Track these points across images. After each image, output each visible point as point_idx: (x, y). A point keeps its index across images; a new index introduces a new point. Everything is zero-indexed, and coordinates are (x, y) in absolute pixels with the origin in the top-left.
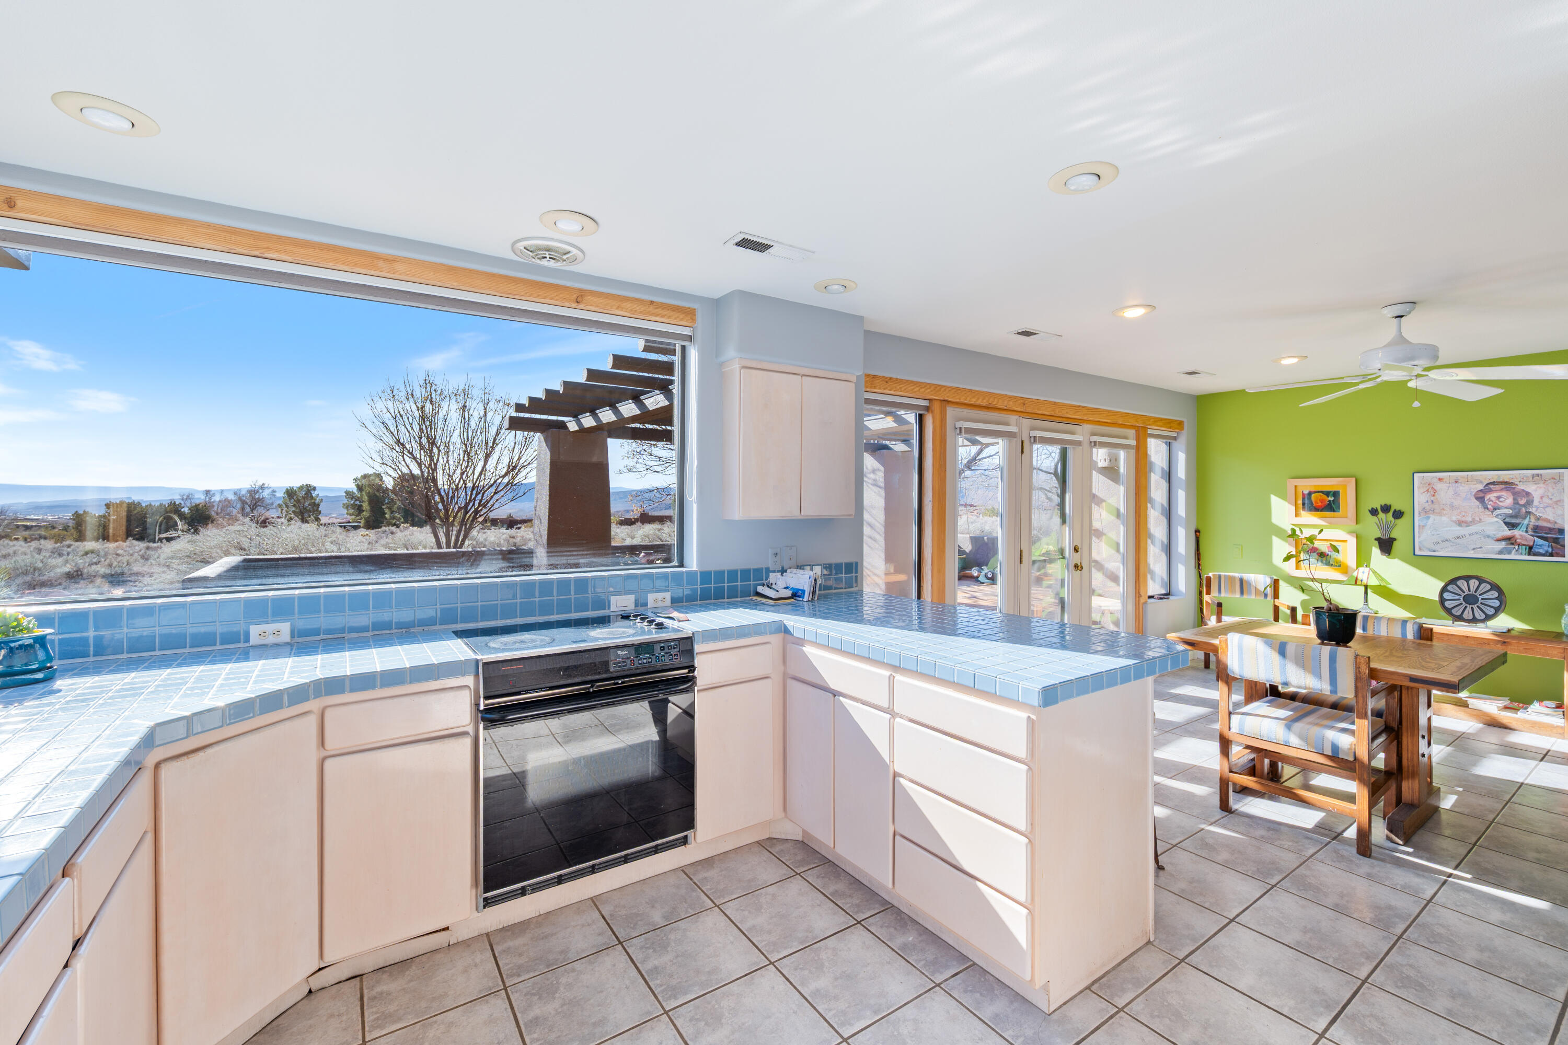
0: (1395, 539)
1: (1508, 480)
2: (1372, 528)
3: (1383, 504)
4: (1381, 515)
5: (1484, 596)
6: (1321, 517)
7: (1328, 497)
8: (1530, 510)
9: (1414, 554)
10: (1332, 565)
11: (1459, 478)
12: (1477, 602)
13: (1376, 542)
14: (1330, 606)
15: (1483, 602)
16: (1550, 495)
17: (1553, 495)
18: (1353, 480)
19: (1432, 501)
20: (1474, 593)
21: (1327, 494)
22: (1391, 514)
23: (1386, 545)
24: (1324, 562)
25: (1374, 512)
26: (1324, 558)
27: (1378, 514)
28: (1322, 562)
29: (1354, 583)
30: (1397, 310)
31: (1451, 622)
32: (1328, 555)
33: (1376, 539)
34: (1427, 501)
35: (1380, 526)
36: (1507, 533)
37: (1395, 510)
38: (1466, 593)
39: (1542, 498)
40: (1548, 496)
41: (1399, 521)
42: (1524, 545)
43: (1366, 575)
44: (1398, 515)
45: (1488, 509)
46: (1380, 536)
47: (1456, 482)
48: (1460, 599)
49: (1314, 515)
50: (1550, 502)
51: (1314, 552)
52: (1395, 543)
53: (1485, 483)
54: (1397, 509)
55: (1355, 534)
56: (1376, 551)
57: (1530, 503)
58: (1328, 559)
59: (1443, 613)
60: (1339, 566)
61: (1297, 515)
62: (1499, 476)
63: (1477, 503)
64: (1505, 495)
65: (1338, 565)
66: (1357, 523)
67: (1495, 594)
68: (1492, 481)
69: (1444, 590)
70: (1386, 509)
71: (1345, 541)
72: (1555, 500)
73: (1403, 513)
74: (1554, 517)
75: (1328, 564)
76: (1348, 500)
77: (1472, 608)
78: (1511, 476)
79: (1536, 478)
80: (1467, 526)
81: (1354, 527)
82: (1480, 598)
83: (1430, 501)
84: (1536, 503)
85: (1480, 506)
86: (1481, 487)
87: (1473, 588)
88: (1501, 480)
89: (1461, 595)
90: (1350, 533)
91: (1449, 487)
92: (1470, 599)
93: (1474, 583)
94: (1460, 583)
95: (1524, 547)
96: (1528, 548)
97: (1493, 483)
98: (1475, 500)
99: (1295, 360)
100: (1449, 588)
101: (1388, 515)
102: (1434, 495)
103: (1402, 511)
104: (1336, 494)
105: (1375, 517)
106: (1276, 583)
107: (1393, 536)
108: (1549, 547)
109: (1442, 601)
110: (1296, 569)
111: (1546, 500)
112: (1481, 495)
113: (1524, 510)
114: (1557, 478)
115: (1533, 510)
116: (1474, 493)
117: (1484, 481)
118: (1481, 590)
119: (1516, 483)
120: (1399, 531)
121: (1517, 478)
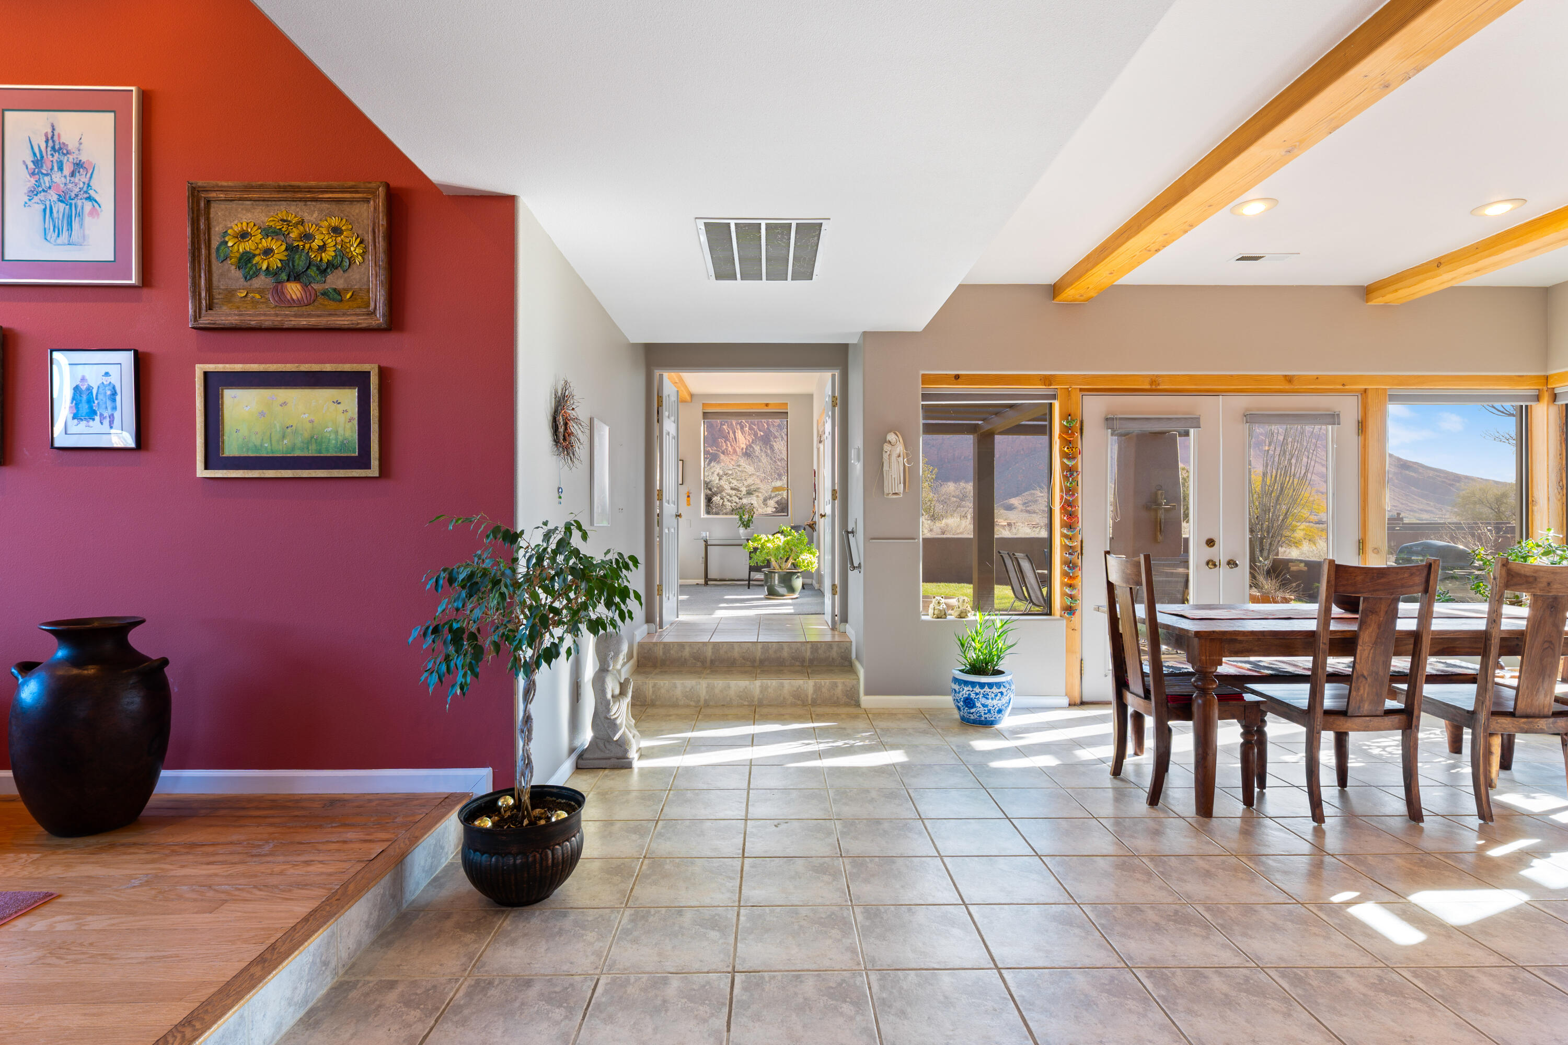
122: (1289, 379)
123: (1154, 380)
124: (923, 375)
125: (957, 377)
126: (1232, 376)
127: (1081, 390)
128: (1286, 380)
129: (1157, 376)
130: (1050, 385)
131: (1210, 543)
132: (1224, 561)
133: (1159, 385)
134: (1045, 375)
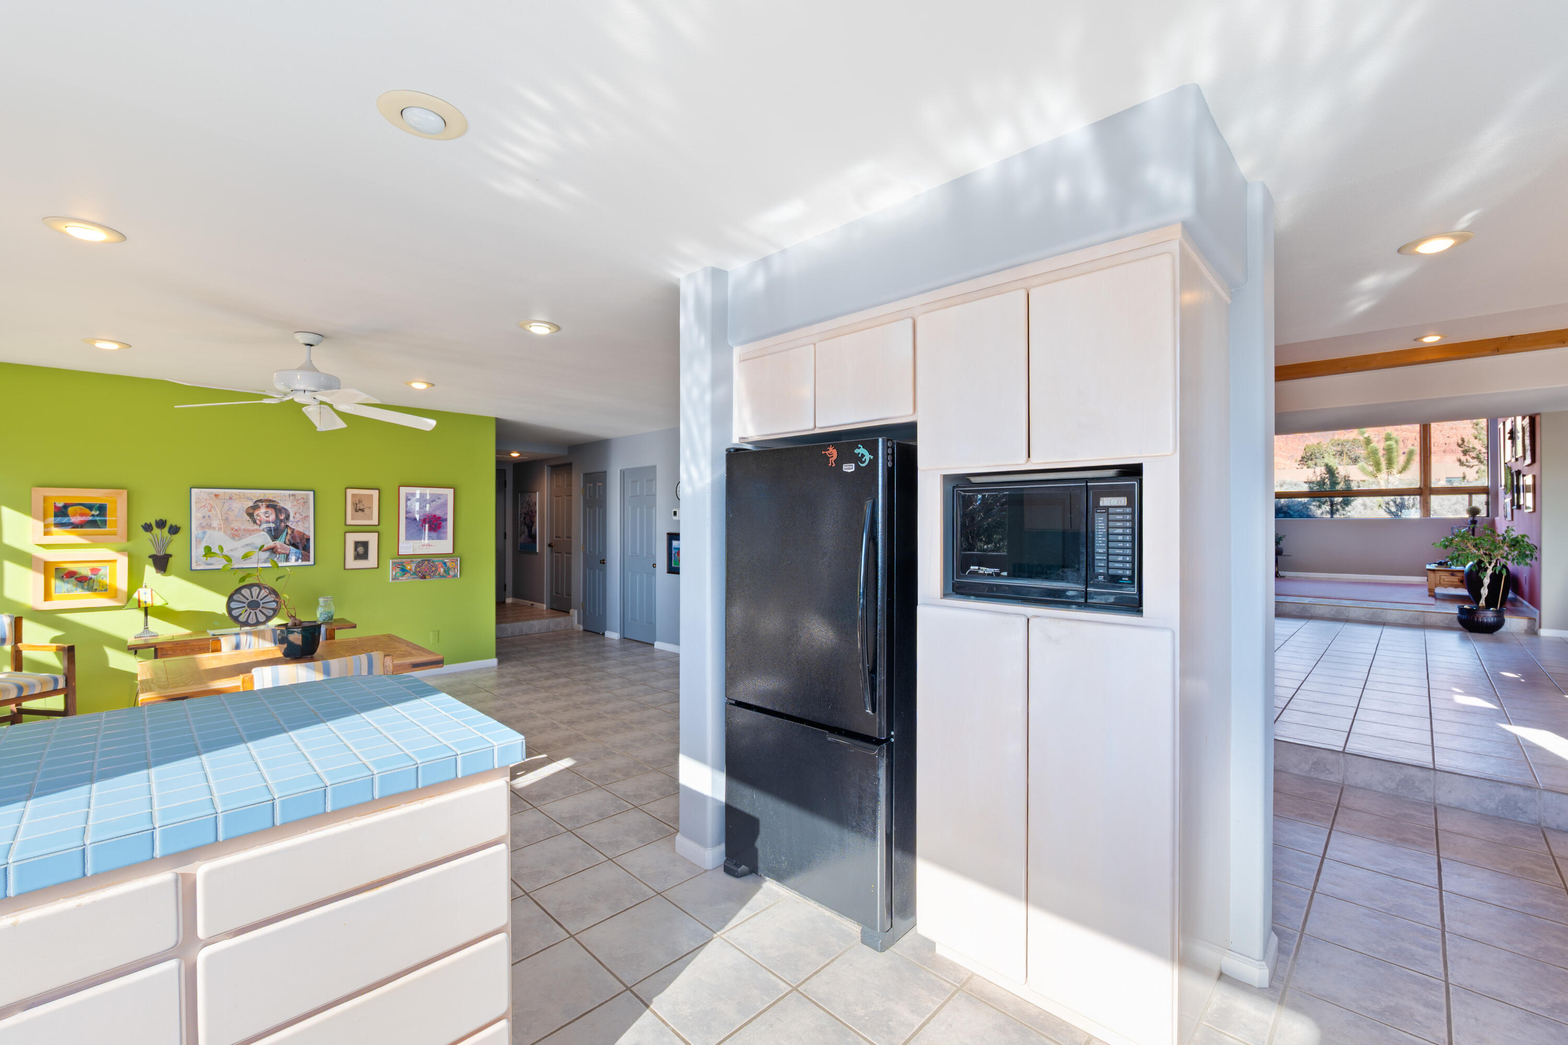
0: (171, 556)
1: (272, 499)
2: (146, 544)
3: (158, 519)
4: (156, 531)
5: (263, 601)
6: (81, 535)
7: (91, 511)
8: (288, 524)
9: (191, 570)
10: (96, 590)
11: (233, 495)
12: (259, 607)
13: (151, 560)
14: (295, 621)
15: (264, 605)
16: (301, 511)
17: (303, 512)
18: (125, 493)
19: (209, 516)
20: (256, 599)
21: (90, 507)
22: (166, 529)
23: (161, 563)
24: (86, 587)
25: (148, 528)
26: (86, 584)
27: (152, 529)
28: (83, 588)
29: (137, 606)
30: (310, 338)
31: (239, 628)
32: (91, 579)
33: (150, 557)
34: (204, 517)
35: (155, 542)
36: (271, 544)
37: (171, 525)
38: (250, 600)
39: (295, 513)
40: (300, 513)
41: (175, 537)
42: (283, 553)
43: (149, 595)
44: (174, 530)
45: (256, 524)
46: (154, 552)
47: (231, 498)
48: (244, 607)
49: (71, 533)
50: (301, 517)
51: (72, 577)
52: (171, 559)
53: (254, 501)
54: (174, 525)
55: (126, 553)
56: (150, 570)
57: (287, 518)
58: (91, 584)
59: (231, 622)
60: (106, 590)
61: (46, 533)
62: (265, 495)
63: (248, 518)
64: (270, 511)
65: (104, 589)
66: (128, 540)
67: (272, 598)
68: (260, 499)
69: (230, 599)
70: (161, 524)
71: (114, 561)
72: (304, 516)
73: (179, 528)
74: (303, 530)
75: (91, 589)
76: (117, 514)
77: (255, 612)
78: (274, 495)
79: (291, 497)
80: (240, 539)
81: (126, 544)
82: (261, 602)
83: (207, 516)
84: (291, 518)
85: (250, 520)
86: (251, 504)
87: (255, 594)
88: (267, 498)
89: (245, 603)
90: (121, 551)
91: (224, 503)
92: (254, 605)
93: (255, 590)
94: (243, 591)
95: (283, 555)
96: (285, 555)
97: (261, 501)
98: (247, 516)
99: (115, 346)
100: (235, 597)
101: (163, 530)
102: (210, 511)
103: (178, 526)
104: (102, 509)
105: (148, 534)
106: (17, 623)
107: (168, 552)
108: (300, 554)
109: (230, 610)
110: (45, 600)
111: (298, 515)
112: (251, 511)
113: (283, 524)
114: (305, 498)
115: (289, 524)
116: (245, 509)
117: (253, 498)
118: (261, 596)
119: (278, 501)
120: (175, 547)
121: (278, 497)
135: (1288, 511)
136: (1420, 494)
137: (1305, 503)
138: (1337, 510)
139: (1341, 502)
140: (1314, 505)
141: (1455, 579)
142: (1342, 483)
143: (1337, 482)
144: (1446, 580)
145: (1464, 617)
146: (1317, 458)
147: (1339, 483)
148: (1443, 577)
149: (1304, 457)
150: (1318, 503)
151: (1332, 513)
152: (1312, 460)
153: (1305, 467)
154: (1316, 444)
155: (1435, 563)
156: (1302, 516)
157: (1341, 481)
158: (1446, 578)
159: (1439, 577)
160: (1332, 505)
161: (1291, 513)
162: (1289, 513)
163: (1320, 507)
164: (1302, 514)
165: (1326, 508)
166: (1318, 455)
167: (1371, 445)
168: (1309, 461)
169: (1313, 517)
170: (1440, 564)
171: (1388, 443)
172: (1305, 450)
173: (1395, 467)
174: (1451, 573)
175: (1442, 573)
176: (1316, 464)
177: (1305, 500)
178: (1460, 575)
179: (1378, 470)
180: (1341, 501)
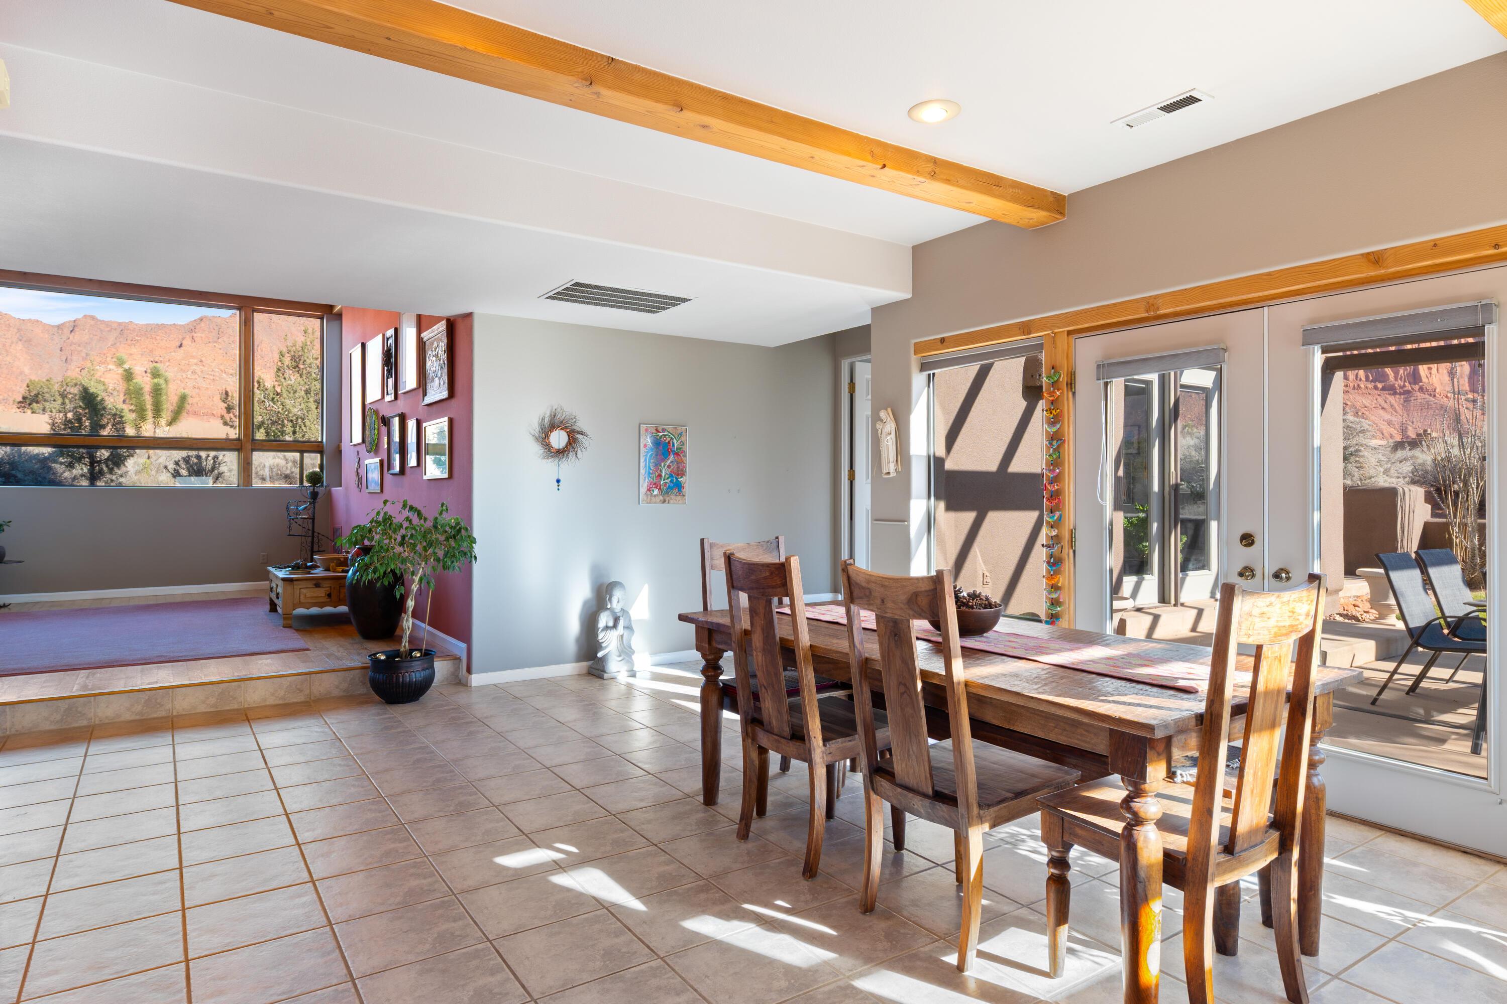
122: (1375, 259)
123: (1150, 303)
124: (916, 344)
125: (943, 340)
126: (1269, 274)
127: (1069, 333)
128: (1369, 261)
129: (1156, 297)
130: (1029, 333)
131: (1247, 539)
132: (1269, 570)
133: (1158, 309)
134: (1023, 322)
135: (14, 472)
136: (239, 450)
137: (45, 459)
138: (101, 472)
139: (107, 459)
140: (61, 463)
141: (321, 593)
142: (110, 426)
143: (101, 423)
144: (308, 595)
145: (380, 677)
146: (45, 401)
147: (103, 427)
148: (304, 591)
149: (27, 398)
150: (69, 460)
151: (93, 477)
152: (37, 402)
153: (29, 412)
154: (44, 380)
155: (288, 567)
156: (40, 482)
157: (108, 423)
158: (309, 592)
159: (298, 592)
160: (93, 462)
161: (20, 475)
162: (15, 477)
163: (71, 466)
164: (40, 479)
165: (82, 469)
166: (47, 396)
167: (134, 381)
168: (34, 404)
169: (59, 483)
170: (296, 567)
171: (156, 381)
172: (28, 386)
173: (164, 416)
174: (314, 582)
175: (303, 584)
176: (44, 410)
177: (46, 451)
178: (327, 584)
179: (143, 418)
180: (108, 457)
